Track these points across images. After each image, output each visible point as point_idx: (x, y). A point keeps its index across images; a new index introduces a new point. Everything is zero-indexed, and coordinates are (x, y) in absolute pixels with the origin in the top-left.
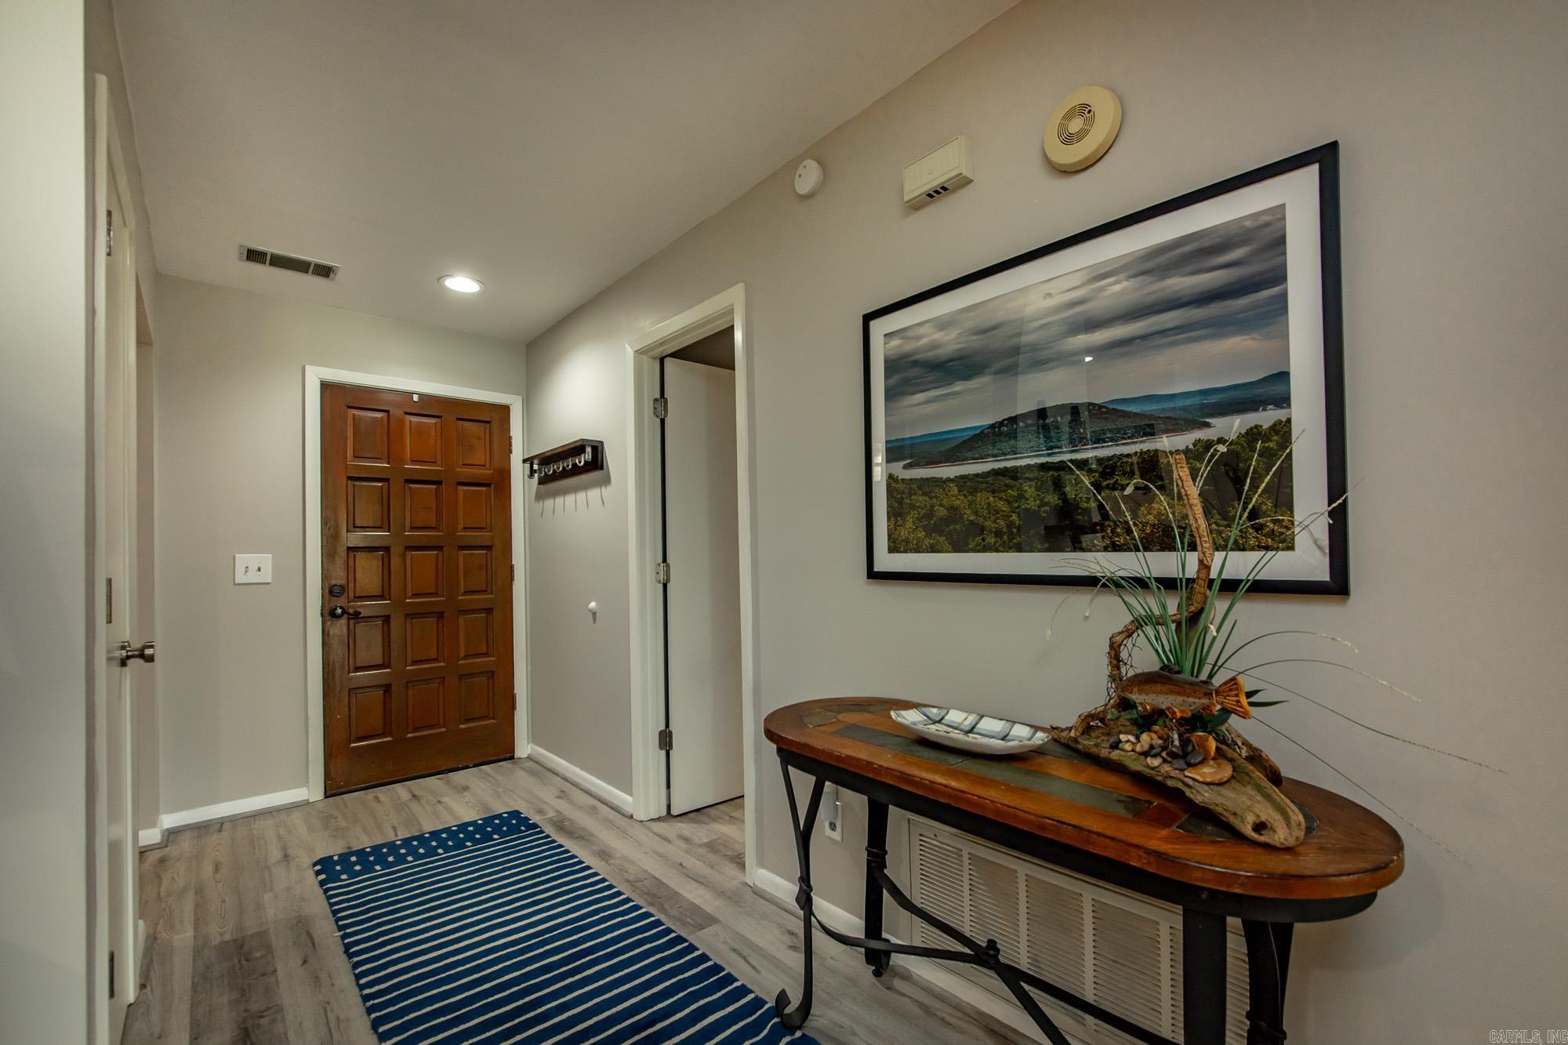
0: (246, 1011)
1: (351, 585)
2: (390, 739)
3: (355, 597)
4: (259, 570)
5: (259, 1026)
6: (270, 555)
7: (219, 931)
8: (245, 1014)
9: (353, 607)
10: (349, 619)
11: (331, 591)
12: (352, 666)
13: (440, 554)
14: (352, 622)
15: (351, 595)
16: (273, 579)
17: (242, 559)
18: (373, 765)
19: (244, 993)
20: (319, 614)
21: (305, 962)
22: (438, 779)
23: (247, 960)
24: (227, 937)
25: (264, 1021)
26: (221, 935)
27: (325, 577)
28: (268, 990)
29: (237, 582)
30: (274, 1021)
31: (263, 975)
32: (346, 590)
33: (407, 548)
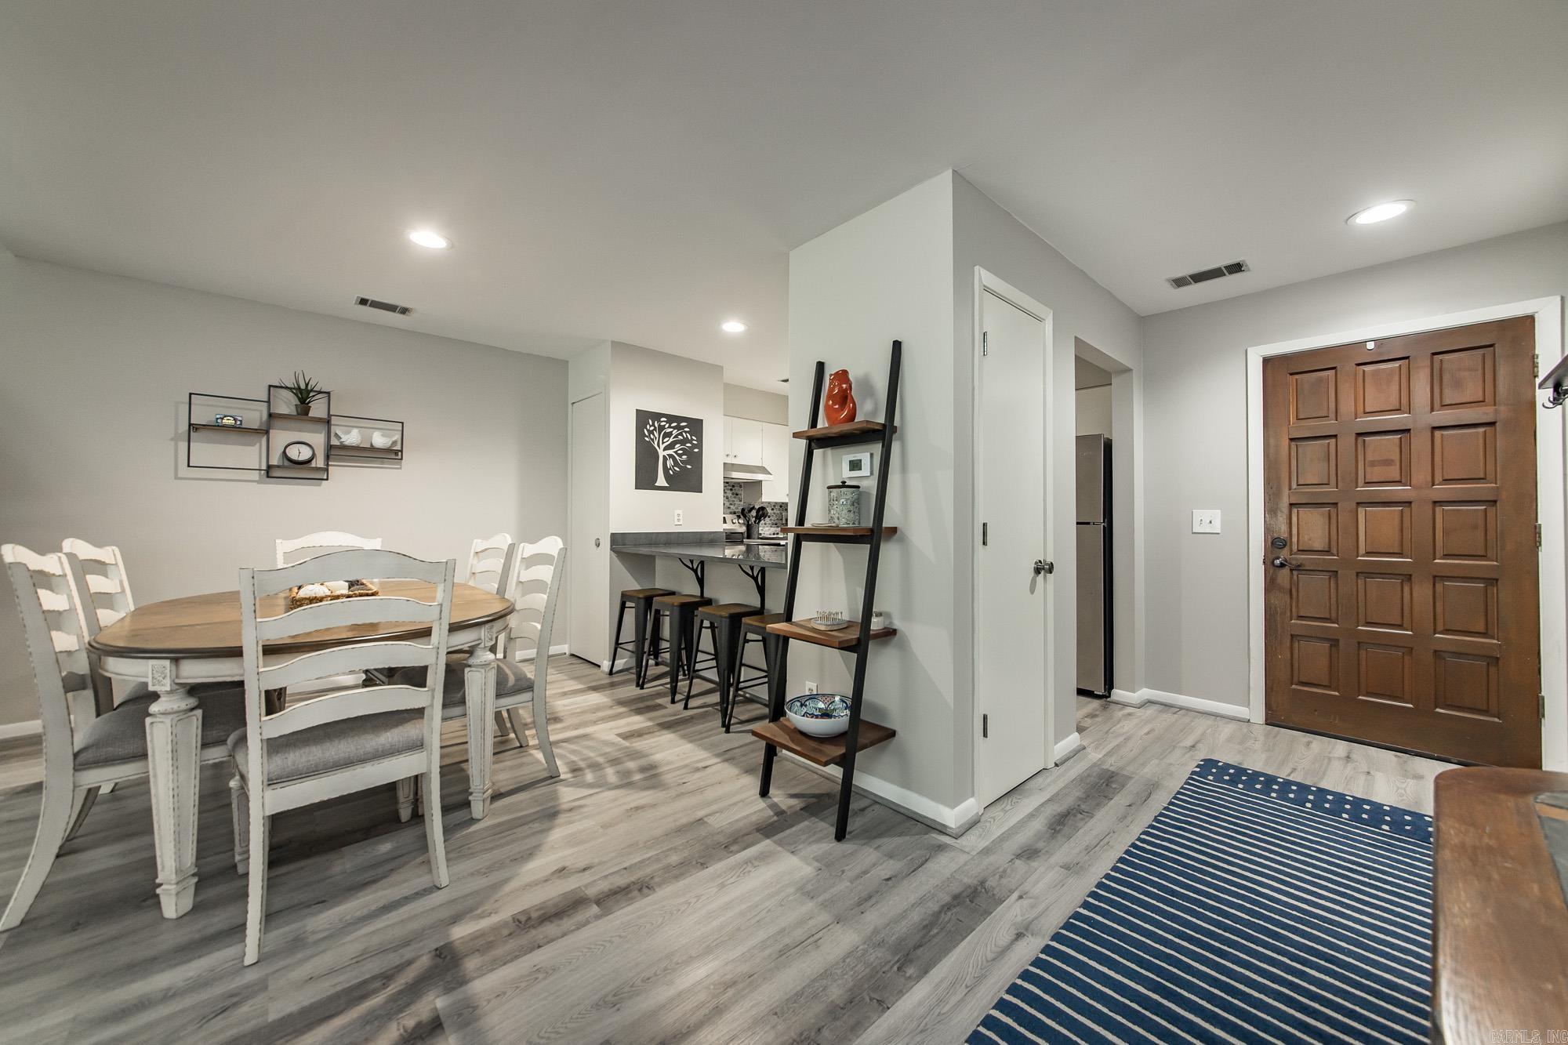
0: (1079, 806)
1: (1295, 539)
2: (1337, 694)
3: (1299, 550)
4: (1211, 522)
5: (1075, 816)
6: (1219, 511)
7: (1111, 764)
8: (1076, 807)
9: (1296, 559)
10: (1291, 570)
11: (1275, 544)
12: (1295, 614)
13: (1407, 510)
14: (1295, 573)
15: (1295, 548)
16: (1222, 530)
17: (1198, 514)
18: (1316, 713)
19: (1088, 797)
20: (1262, 562)
21: (1130, 806)
22: (1396, 756)
23: (1107, 785)
24: (1111, 769)
25: (1080, 816)
26: (1111, 765)
27: (1268, 529)
28: (1098, 805)
29: (1194, 531)
30: (1082, 819)
31: (1105, 797)
32: (1288, 544)
33: (1358, 504)
